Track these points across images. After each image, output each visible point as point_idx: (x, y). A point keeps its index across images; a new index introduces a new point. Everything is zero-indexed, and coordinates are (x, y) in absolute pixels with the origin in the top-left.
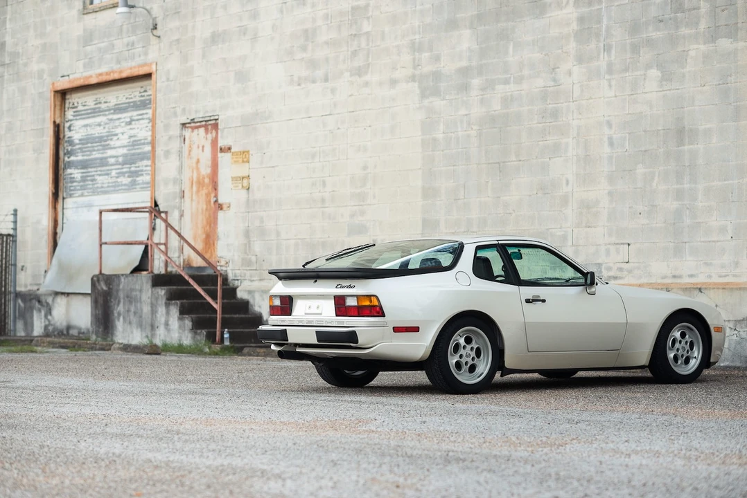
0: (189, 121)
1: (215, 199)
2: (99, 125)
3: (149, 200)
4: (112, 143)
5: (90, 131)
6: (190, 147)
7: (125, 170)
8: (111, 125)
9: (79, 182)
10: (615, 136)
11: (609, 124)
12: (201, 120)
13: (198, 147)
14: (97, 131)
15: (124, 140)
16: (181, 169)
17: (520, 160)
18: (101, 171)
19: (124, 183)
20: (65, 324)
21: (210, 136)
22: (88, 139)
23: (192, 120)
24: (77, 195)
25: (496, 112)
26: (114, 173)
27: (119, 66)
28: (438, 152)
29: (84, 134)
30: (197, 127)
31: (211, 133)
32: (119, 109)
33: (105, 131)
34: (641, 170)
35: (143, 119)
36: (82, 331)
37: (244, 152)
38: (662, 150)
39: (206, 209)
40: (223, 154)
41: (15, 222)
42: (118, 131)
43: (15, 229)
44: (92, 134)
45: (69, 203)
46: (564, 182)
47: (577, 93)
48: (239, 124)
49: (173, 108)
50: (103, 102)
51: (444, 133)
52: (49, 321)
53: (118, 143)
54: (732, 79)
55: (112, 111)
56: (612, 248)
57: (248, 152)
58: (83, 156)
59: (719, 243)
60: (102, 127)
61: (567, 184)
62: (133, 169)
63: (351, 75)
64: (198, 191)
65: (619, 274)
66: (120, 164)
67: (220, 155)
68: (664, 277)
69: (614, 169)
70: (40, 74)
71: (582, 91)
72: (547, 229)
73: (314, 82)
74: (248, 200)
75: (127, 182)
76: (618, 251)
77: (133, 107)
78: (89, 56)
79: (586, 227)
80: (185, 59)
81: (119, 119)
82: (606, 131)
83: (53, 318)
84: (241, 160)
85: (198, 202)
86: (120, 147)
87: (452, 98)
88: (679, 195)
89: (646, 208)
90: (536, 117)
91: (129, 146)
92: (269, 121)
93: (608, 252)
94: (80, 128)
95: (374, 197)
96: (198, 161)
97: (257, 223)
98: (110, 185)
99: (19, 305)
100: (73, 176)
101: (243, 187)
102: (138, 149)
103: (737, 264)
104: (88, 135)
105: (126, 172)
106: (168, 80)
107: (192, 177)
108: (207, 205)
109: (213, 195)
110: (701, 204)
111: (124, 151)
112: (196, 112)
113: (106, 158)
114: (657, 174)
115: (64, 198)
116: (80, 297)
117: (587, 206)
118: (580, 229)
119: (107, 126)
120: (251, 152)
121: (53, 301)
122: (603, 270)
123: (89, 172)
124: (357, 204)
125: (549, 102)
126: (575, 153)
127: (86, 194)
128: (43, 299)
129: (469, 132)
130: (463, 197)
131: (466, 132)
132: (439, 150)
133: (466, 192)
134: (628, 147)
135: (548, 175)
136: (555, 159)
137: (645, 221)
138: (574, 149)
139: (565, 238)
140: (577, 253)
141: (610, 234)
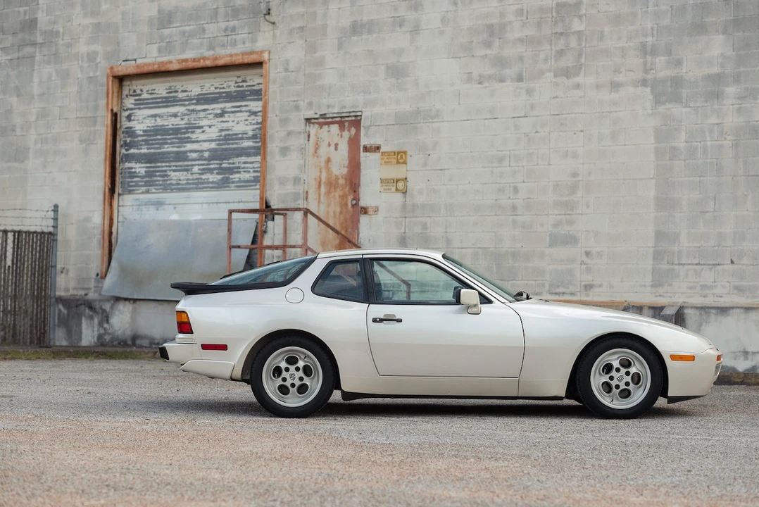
0: (317, 116)
1: (354, 202)
2: (175, 115)
3: (258, 200)
4: (193, 136)
5: (159, 122)
6: (317, 144)
7: (212, 166)
8: (193, 116)
9: (143, 177)
12: (335, 115)
13: (329, 145)
14: (171, 123)
15: (213, 133)
16: (302, 168)
18: (176, 166)
19: (211, 180)
20: (129, 333)
21: (346, 134)
22: (157, 130)
23: (321, 115)
24: (140, 191)
26: (196, 169)
27: (211, 53)
28: (678, 162)
29: (149, 125)
30: (328, 124)
31: (349, 130)
32: (204, 99)
33: (183, 122)
35: (241, 111)
36: (156, 341)
37: (399, 153)
39: (341, 213)
40: (368, 154)
41: (56, 219)
42: (204, 123)
43: (55, 227)
44: (163, 125)
45: (128, 200)
48: (394, 123)
49: (294, 101)
50: (180, 91)
51: (686, 142)
52: (105, 329)
53: (202, 137)
55: (194, 101)
57: (405, 153)
58: (148, 149)
60: (178, 119)
62: (224, 165)
63: (555, 76)
64: (328, 193)
66: (205, 160)
67: (362, 154)
70: (91, 57)
73: (502, 81)
74: (404, 206)
75: (215, 180)
77: (224, 97)
78: (168, 40)
80: (312, 48)
81: (205, 110)
83: (112, 327)
84: (395, 160)
85: (329, 205)
86: (205, 141)
87: (697, 105)
91: (219, 140)
92: (435, 120)
94: (145, 118)
95: (588, 206)
96: (329, 160)
97: (418, 230)
98: (190, 182)
99: (60, 310)
100: (133, 170)
101: (397, 190)
102: (233, 144)
104: (156, 126)
105: (214, 169)
106: (286, 70)
107: (320, 178)
108: (342, 208)
109: (350, 198)
111: (213, 145)
112: (329, 106)
113: (186, 152)
115: (119, 195)
116: (154, 304)
119: (186, 117)
120: (409, 153)
121: (112, 308)
123: (158, 167)
124: (563, 212)
127: (154, 191)
128: (97, 305)
129: (721, 142)
130: (713, 210)
131: (717, 142)
132: (680, 160)
133: (716, 205)
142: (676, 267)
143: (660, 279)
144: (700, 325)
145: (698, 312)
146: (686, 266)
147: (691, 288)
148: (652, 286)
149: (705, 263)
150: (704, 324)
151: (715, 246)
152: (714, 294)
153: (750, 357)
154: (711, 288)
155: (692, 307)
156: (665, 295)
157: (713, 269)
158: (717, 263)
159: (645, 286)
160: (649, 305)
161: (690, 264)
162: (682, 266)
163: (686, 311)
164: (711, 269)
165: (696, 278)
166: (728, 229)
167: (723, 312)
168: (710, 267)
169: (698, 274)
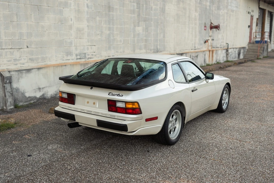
10: (89, 4)
17: (49, 6)
34: (98, 19)
38: (104, 12)
56: (89, 47)
59: (120, 45)
61: (71, 20)
65: (91, 56)
68: (105, 57)
69: (89, 17)
72: (64, 39)
76: (91, 48)
79: (79, 39)
82: (86, 1)
88: (109, 29)
89: (100, 33)
93: (88, 49)
103: (124, 51)
110: (115, 33)
114: (103, 21)
117: (79, 30)
118: (77, 40)
122: (86, 55)
126: (74, 8)
130: (16, 21)
133: (18, 18)
134: (93, 9)
135: (63, 15)
136: (66, 9)
137: (100, 37)
138: (73, 6)
139: (71, 43)
140: (76, 49)
141: (88, 42)
142: (0, 51)
144: (19, 79)
145: (17, 73)
146: (5, 50)
147: (9, 61)
149: (15, 48)
150: (20, 78)
151: (19, 39)
152: (20, 63)
153: (41, 90)
154: (19, 60)
155: (14, 71)
157: (19, 51)
158: (21, 48)
161: (7, 49)
162: (3, 50)
164: (18, 51)
165: (11, 56)
166: (24, 30)
167: (28, 71)
168: (18, 50)
169: (12, 54)
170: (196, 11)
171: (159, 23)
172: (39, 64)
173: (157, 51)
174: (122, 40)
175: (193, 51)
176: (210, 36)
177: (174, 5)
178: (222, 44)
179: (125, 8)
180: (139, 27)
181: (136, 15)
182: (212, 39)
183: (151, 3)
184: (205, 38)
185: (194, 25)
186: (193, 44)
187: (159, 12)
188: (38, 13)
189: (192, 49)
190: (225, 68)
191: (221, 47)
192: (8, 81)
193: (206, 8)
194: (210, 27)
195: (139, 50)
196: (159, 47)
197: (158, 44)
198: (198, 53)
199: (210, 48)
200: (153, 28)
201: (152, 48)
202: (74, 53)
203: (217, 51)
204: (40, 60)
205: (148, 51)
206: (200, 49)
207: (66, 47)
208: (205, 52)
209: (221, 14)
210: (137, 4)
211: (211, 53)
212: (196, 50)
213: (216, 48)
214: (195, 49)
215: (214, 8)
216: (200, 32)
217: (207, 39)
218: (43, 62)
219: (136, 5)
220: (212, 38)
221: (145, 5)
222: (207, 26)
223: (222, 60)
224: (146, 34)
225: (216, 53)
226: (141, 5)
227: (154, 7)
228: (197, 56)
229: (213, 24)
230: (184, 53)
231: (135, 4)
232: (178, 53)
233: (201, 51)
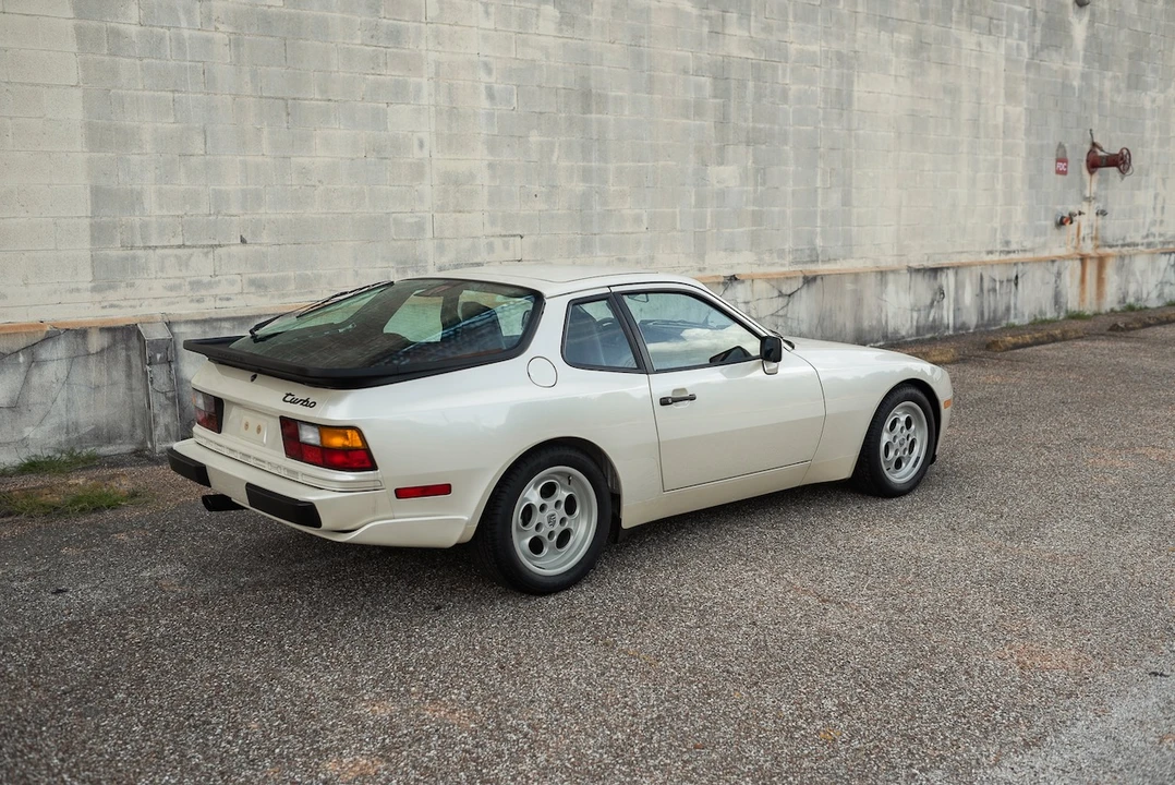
10: (496, 86)
11: (488, 69)
17: (329, 100)
25: (273, 9)
34: (535, 138)
38: (563, 115)
46: (416, 143)
47: (433, 11)
51: (141, 25)
54: (644, 42)
56: (498, 242)
59: (634, 235)
61: (421, 145)
69: (496, 133)
71: (442, 9)
72: (389, 214)
76: (506, 247)
79: (455, 212)
82: (482, 75)
88: (586, 175)
89: (543, 189)
90: (359, 32)
93: (491, 248)
103: (652, 259)
110: (612, 188)
114: (557, 145)
117: (453, 181)
118: (447, 215)
125: (382, 14)
126: (432, 102)
129: (210, 34)
130: (202, 152)
131: (200, 32)
132: (129, 57)
133: (208, 144)
134: (515, 105)
135: (386, 129)
136: (398, 106)
137: (544, 207)
138: (430, 95)
139: (419, 227)
140: (441, 249)
141: (493, 223)
142: (140, 253)
143: (106, 277)
145: (198, 329)
146: (159, 251)
147: (172, 288)
148: (94, 289)
149: (195, 243)
151: (210, 214)
152: (215, 296)
154: (210, 285)
155: (186, 322)
156: (124, 303)
157: (211, 256)
158: (217, 243)
159: (78, 290)
160: (100, 325)
161: (166, 247)
162: (151, 251)
163: (176, 329)
164: (206, 254)
165: (180, 270)
166: (232, 185)
167: (243, 324)
168: (206, 250)
169: (183, 263)
170: (1011, 96)
171: (822, 149)
172: (286, 300)
173: (810, 256)
174: (645, 218)
175: (995, 257)
176: (1088, 200)
177: (896, 76)
178: (1156, 230)
179: (657, 97)
180: (722, 168)
181: (708, 123)
182: (1101, 208)
183: (780, 72)
184: (1059, 208)
185: (1001, 153)
186: (995, 230)
187: (822, 106)
188: (285, 125)
189: (990, 249)
190: (1134, 329)
191: (1149, 245)
192: (159, 356)
193: (1066, 87)
194: (1087, 161)
195: (722, 254)
196: (819, 242)
197: (819, 230)
198: (1020, 267)
199: (1088, 248)
200: (792, 168)
201: (788, 246)
202: (431, 262)
203: (1127, 261)
204: (293, 287)
205: (766, 257)
206: (1032, 250)
207: (399, 243)
208: (1056, 264)
209: (1148, 105)
210: (715, 78)
211: (1091, 268)
212: (1012, 256)
213: (1123, 246)
214: (1009, 252)
215: (1108, 84)
216: (1033, 183)
217: (1073, 208)
218: (302, 294)
219: (708, 83)
220: (1097, 206)
221: (751, 84)
222: (1069, 156)
223: (1154, 295)
224: (755, 191)
225: (1120, 269)
226: (733, 84)
227: (794, 89)
228: (1017, 277)
229: (1102, 150)
230: (948, 268)
231: (706, 81)
232: (915, 264)
233: (1039, 261)
